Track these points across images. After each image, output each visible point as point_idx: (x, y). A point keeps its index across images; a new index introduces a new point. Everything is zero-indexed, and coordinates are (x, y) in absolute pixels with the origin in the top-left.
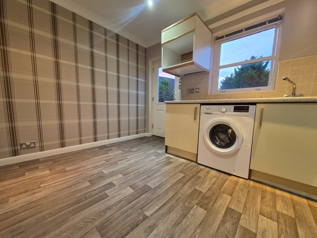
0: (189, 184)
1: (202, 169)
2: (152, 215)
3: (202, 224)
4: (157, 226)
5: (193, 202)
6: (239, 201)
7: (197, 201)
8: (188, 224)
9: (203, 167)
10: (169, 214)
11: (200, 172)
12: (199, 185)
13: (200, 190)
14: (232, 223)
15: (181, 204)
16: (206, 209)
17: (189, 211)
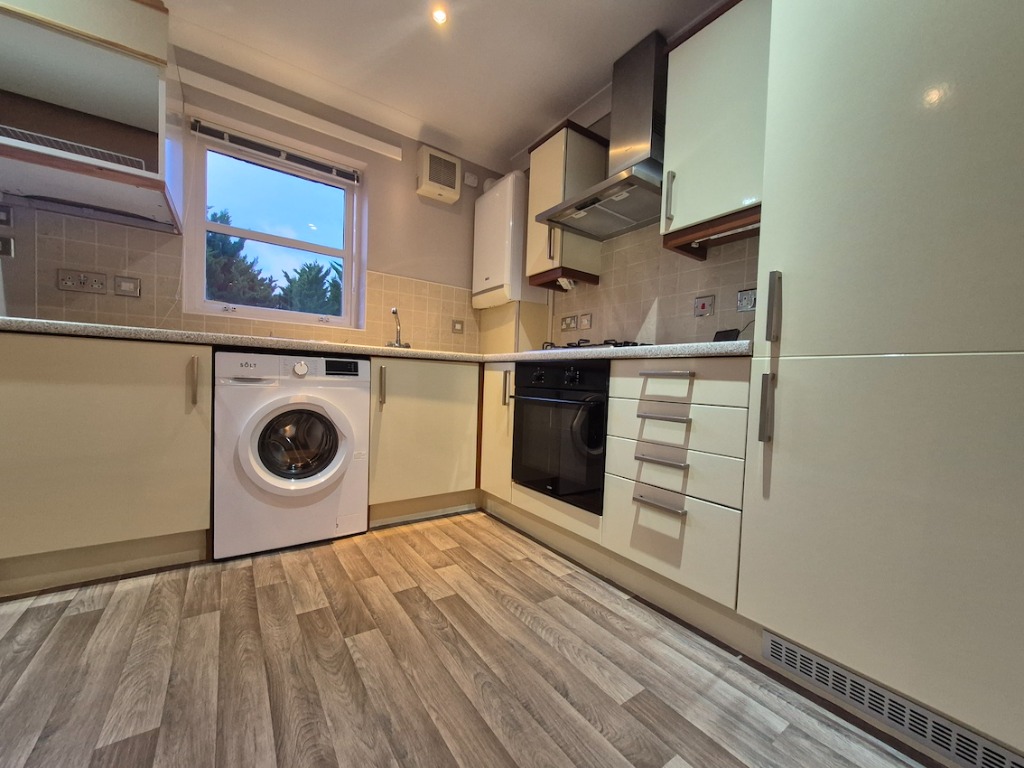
0: (267, 620)
1: (250, 569)
2: (278, 761)
3: (397, 650)
4: (332, 753)
5: (332, 638)
6: (396, 574)
7: (338, 632)
8: (377, 675)
9: (248, 562)
10: (321, 707)
11: (252, 576)
12: (294, 602)
13: (314, 608)
14: (424, 608)
15: (314, 666)
16: (371, 627)
17: (351, 658)
